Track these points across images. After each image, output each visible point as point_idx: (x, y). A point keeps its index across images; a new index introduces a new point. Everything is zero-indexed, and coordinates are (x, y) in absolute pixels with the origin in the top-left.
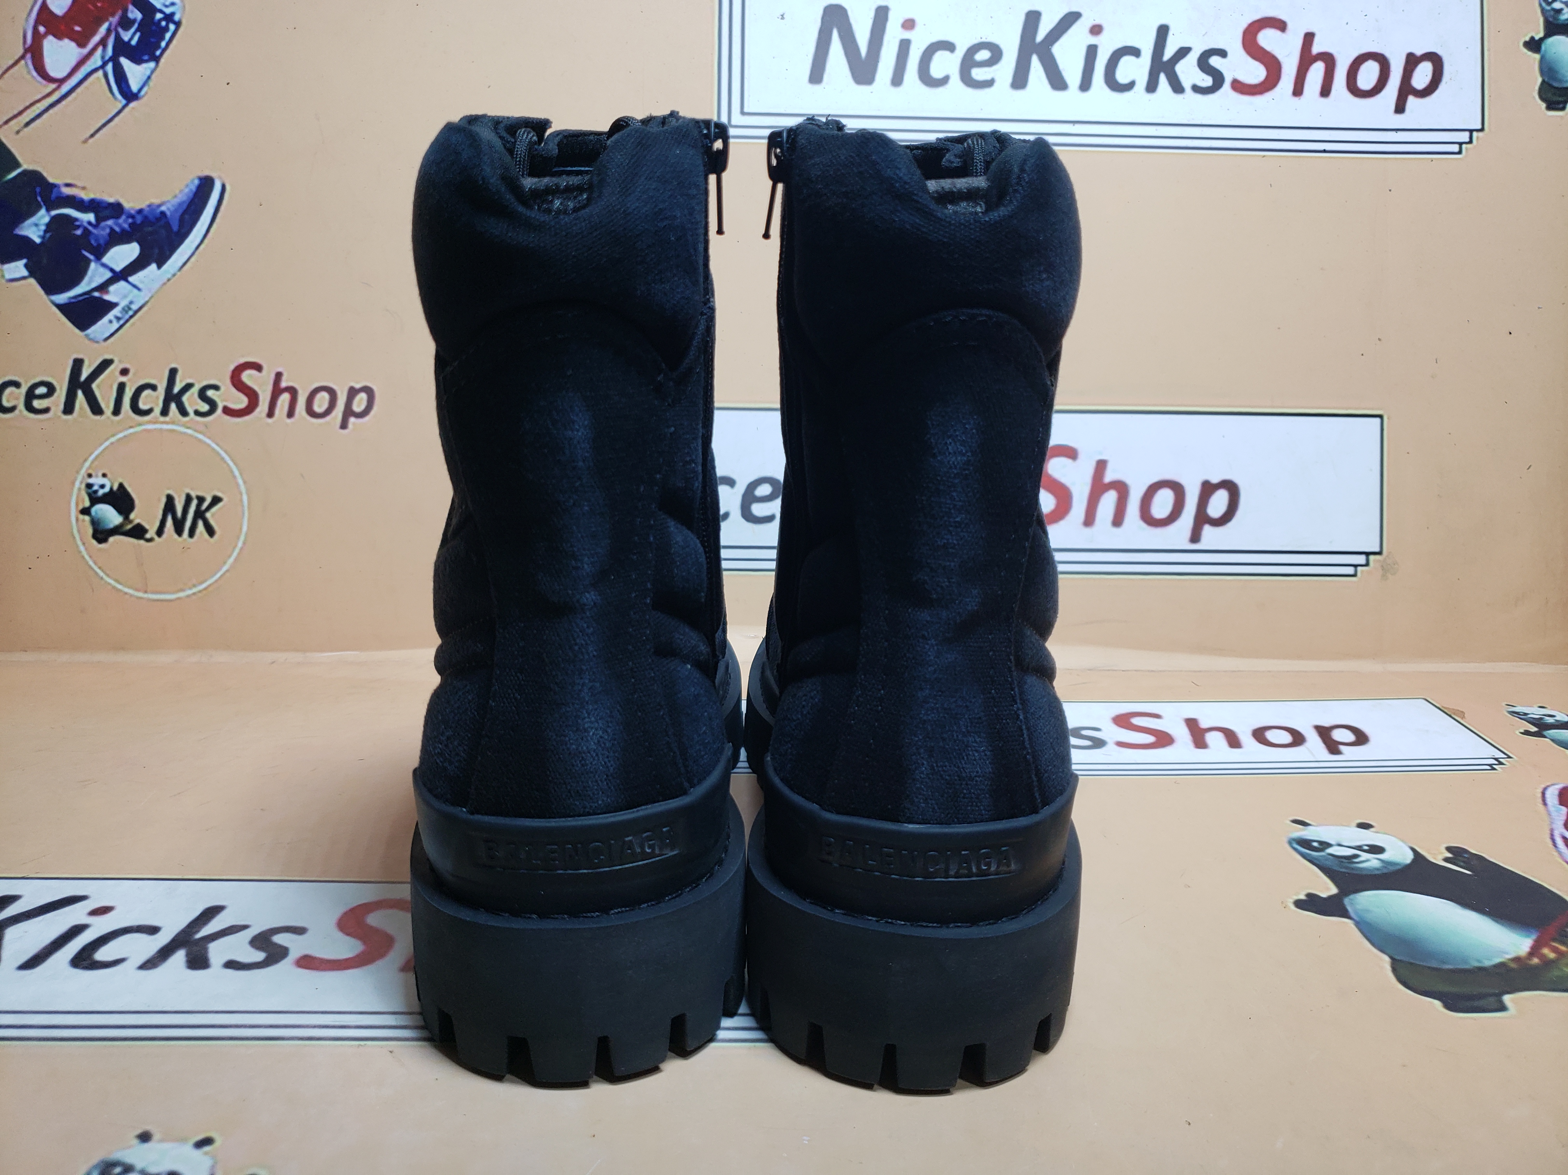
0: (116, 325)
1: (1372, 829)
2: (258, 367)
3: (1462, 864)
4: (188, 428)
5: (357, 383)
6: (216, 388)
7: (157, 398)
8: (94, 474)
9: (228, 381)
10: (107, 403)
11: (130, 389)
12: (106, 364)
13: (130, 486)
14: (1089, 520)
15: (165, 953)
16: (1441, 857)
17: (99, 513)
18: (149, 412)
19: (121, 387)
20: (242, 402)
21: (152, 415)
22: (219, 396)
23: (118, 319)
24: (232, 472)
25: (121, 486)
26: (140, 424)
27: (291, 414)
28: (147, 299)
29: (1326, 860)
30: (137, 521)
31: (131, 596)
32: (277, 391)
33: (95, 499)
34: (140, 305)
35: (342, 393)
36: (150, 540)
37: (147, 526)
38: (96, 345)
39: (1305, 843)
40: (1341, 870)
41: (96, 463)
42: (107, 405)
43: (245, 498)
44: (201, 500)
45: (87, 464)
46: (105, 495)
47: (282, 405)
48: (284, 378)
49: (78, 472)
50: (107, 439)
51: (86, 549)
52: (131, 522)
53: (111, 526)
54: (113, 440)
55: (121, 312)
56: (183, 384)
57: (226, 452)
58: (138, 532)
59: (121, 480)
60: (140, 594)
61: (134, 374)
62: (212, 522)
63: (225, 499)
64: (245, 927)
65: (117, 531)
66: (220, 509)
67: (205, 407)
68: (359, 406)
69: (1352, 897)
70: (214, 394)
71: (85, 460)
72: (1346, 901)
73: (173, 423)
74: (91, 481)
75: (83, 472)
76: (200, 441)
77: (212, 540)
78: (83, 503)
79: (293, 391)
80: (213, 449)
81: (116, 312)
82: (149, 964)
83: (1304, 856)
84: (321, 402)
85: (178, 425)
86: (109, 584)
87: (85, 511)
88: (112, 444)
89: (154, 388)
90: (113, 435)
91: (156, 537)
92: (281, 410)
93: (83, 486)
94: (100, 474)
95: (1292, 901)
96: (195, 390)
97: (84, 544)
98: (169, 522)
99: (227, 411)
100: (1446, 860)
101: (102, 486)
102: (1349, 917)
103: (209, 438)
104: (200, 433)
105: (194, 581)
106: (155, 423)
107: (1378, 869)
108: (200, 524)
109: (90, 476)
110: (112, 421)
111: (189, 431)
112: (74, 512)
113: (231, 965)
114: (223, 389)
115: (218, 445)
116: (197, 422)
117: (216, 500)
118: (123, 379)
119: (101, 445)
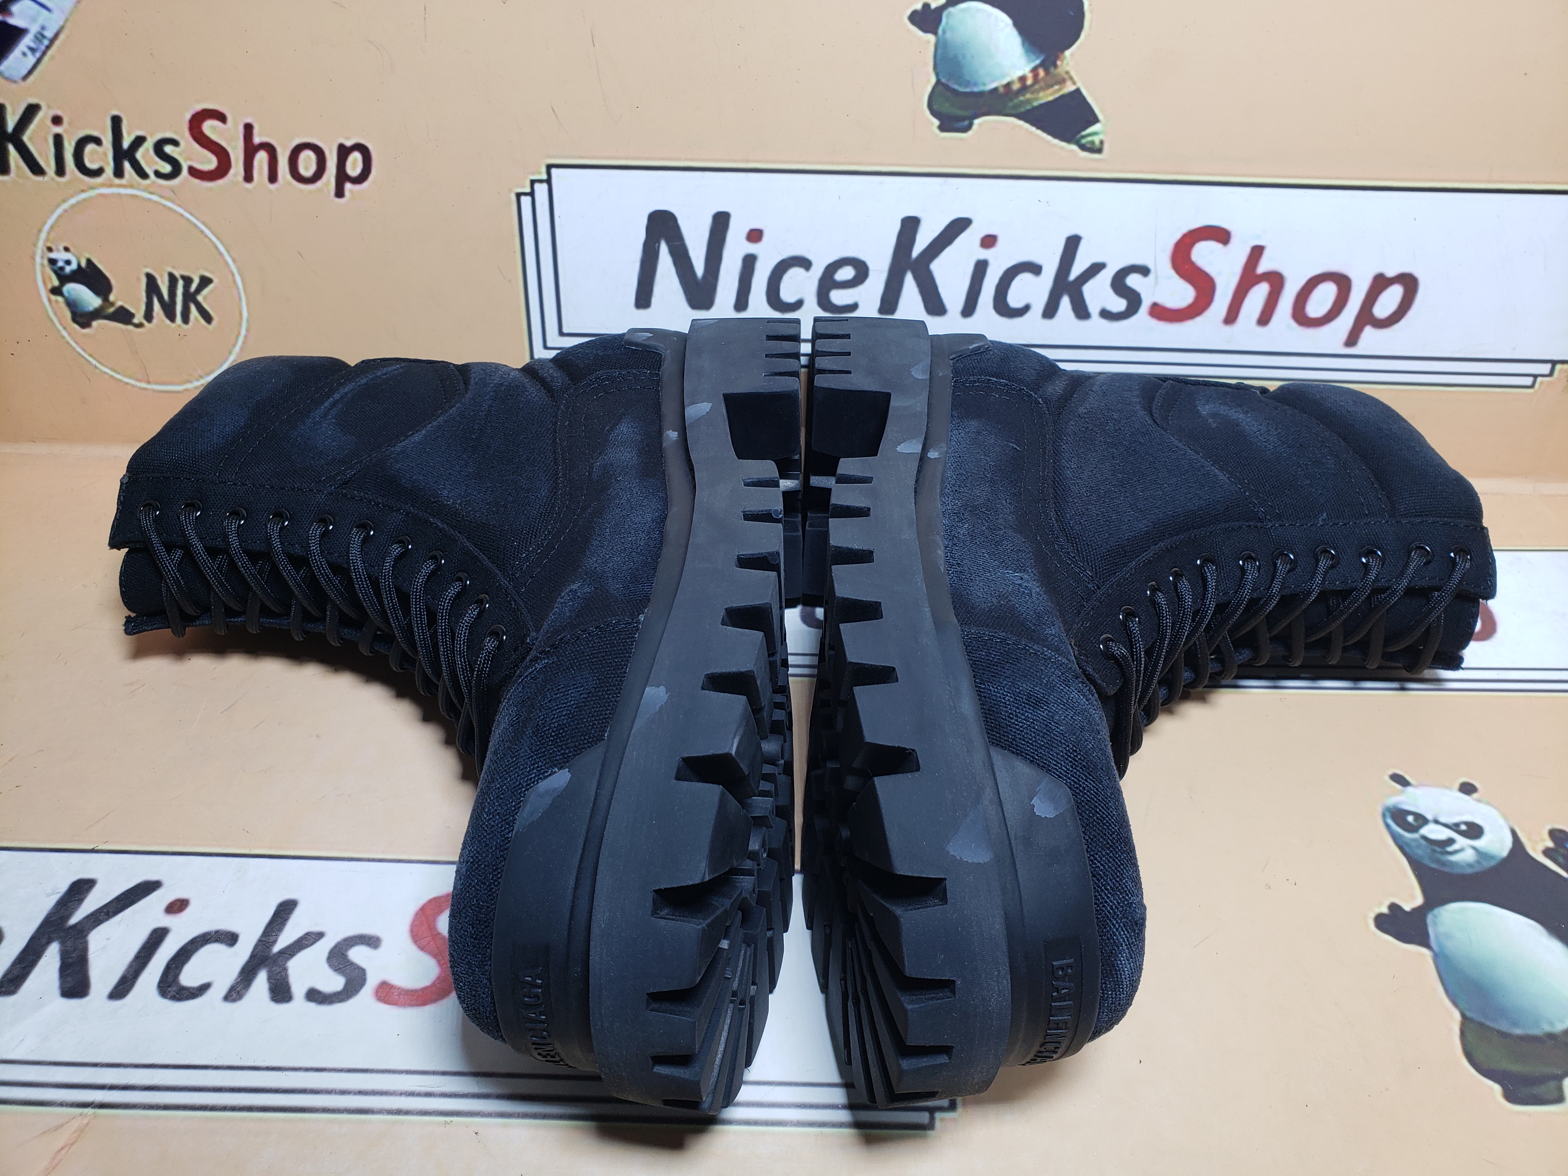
0: (31, 60)
1: (1475, 795)
2: (221, 117)
3: (1561, 860)
4: (151, 193)
5: (348, 138)
6: (175, 143)
7: (105, 155)
8: (54, 247)
9: (187, 134)
10: (46, 159)
11: (70, 143)
12: (31, 111)
13: (100, 262)
14: (1231, 317)
15: (247, 975)
16: (1541, 847)
17: (73, 293)
18: (99, 172)
19: (58, 140)
20: (210, 162)
21: (104, 176)
22: (180, 154)
23: (33, 50)
24: (216, 248)
25: (89, 261)
26: (92, 188)
27: (273, 177)
28: (61, 23)
29: (1419, 846)
30: (119, 303)
31: (133, 386)
32: (250, 151)
33: (64, 279)
34: (55, 31)
35: (331, 152)
36: (140, 325)
37: (132, 310)
38: (14, 86)
39: (1398, 815)
40: (1433, 865)
41: (53, 235)
42: (48, 163)
43: (238, 279)
44: (188, 281)
45: (43, 236)
46: (74, 272)
47: (261, 168)
48: (256, 131)
49: (35, 245)
50: (58, 206)
51: (69, 334)
52: (112, 304)
53: (91, 309)
54: (65, 206)
55: (34, 41)
56: (132, 137)
57: (203, 223)
58: (123, 316)
59: (88, 256)
60: (144, 385)
61: (70, 124)
62: (206, 306)
63: (216, 280)
64: (320, 935)
65: (97, 314)
66: (211, 291)
67: (167, 168)
68: (354, 169)
69: (1436, 911)
70: (173, 151)
71: (40, 231)
72: (1430, 918)
73: (131, 186)
74: (53, 255)
75: (41, 244)
76: (170, 209)
77: (210, 327)
78: (51, 282)
79: (270, 149)
80: (188, 220)
81: (27, 41)
82: (234, 994)
83: (1395, 838)
84: (307, 163)
85: (138, 189)
86: (105, 373)
87: (56, 291)
88: (66, 211)
89: (98, 141)
90: (64, 201)
91: (145, 322)
92: (260, 173)
93: (46, 262)
94: (61, 248)
95: (1372, 915)
96: (149, 145)
97: (65, 328)
98: (157, 306)
99: (194, 172)
100: (1547, 852)
101: (68, 262)
102: (1428, 946)
103: (179, 206)
104: (168, 199)
105: (200, 372)
106: (111, 186)
107: (1470, 865)
108: (193, 308)
109: (50, 249)
110: (58, 183)
111: (154, 198)
112: (44, 294)
113: (314, 996)
114: (182, 144)
115: (191, 214)
116: (161, 186)
117: (205, 281)
118: (58, 130)
119: (53, 212)
